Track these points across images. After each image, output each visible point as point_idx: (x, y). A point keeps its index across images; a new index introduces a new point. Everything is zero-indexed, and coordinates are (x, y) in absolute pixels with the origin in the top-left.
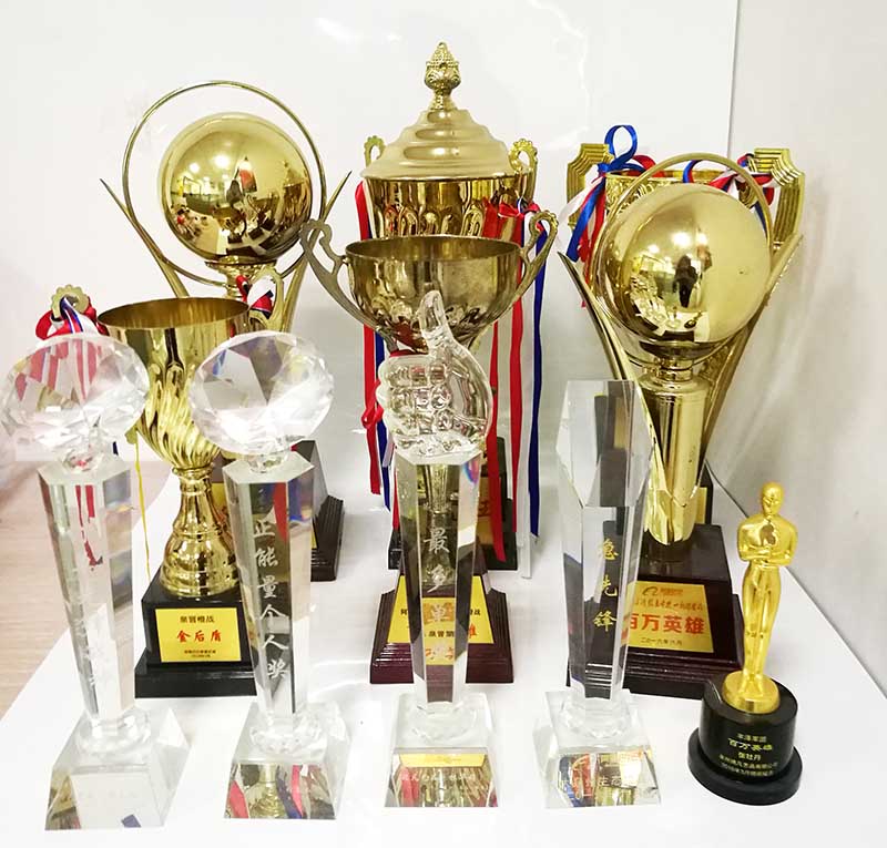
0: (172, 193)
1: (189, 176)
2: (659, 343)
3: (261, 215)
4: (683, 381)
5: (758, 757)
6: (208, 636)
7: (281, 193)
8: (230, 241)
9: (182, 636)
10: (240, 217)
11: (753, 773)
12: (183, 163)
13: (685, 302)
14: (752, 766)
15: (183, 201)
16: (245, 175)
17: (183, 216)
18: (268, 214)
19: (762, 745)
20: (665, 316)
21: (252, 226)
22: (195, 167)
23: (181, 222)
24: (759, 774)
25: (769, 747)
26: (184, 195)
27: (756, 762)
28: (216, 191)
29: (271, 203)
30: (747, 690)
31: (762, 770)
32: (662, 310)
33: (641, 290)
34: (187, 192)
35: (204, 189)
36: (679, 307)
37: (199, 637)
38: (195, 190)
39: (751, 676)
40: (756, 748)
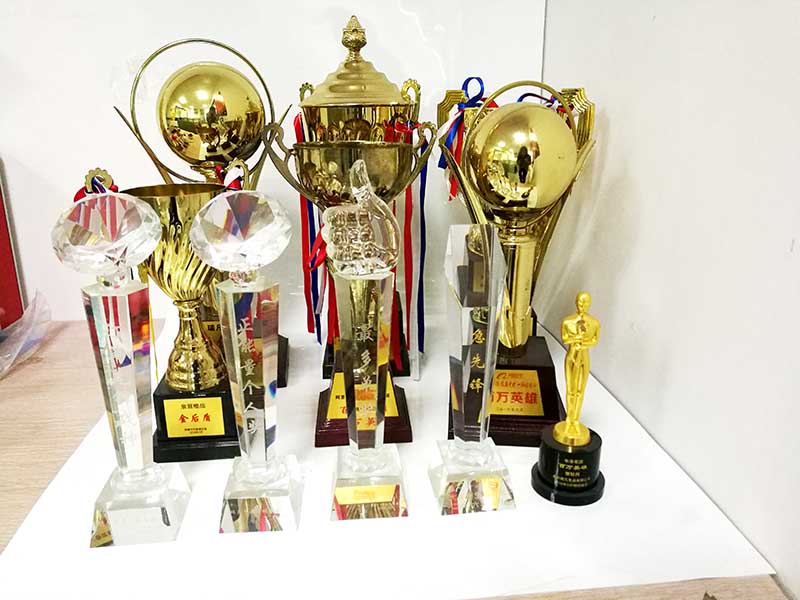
0: (168, 119)
1: (179, 106)
2: (506, 209)
3: (230, 133)
4: (520, 235)
5: (578, 474)
6: (201, 418)
7: (244, 118)
8: (208, 150)
9: (183, 419)
10: (215, 133)
11: (575, 485)
12: (174, 96)
13: (523, 179)
14: (574, 481)
15: (176, 123)
16: (219, 104)
17: (176, 135)
18: (235, 132)
19: (580, 466)
20: (508, 190)
21: (224, 140)
22: (182, 99)
23: (174, 138)
24: (579, 485)
25: (585, 467)
26: (176, 119)
27: (577, 478)
28: (198, 116)
29: (237, 124)
30: (569, 433)
31: (581, 483)
32: (508, 185)
33: (493, 172)
34: (178, 117)
35: (190, 115)
36: (519, 183)
37: (195, 419)
38: (183, 115)
39: (572, 423)
40: (577, 468)
